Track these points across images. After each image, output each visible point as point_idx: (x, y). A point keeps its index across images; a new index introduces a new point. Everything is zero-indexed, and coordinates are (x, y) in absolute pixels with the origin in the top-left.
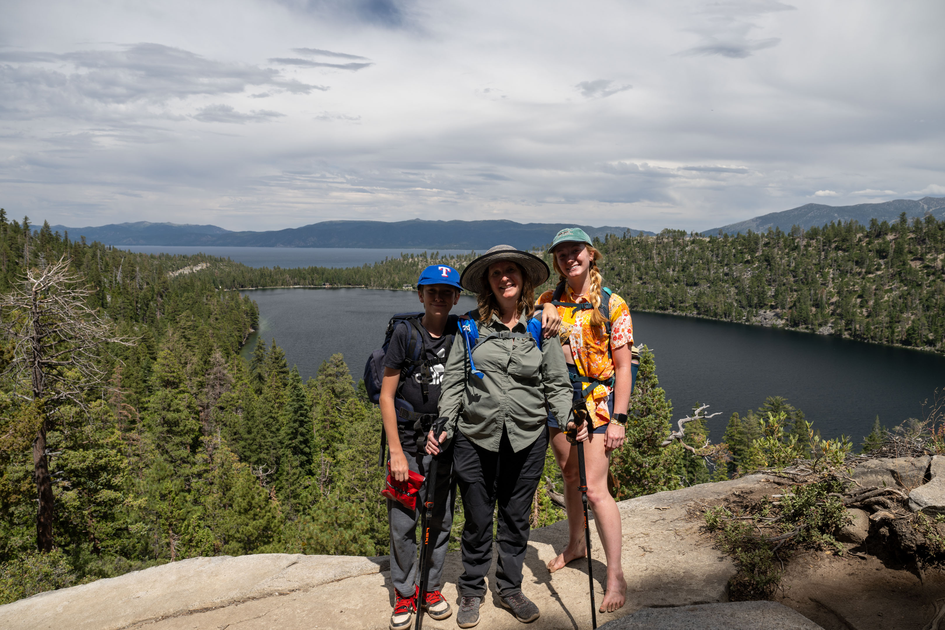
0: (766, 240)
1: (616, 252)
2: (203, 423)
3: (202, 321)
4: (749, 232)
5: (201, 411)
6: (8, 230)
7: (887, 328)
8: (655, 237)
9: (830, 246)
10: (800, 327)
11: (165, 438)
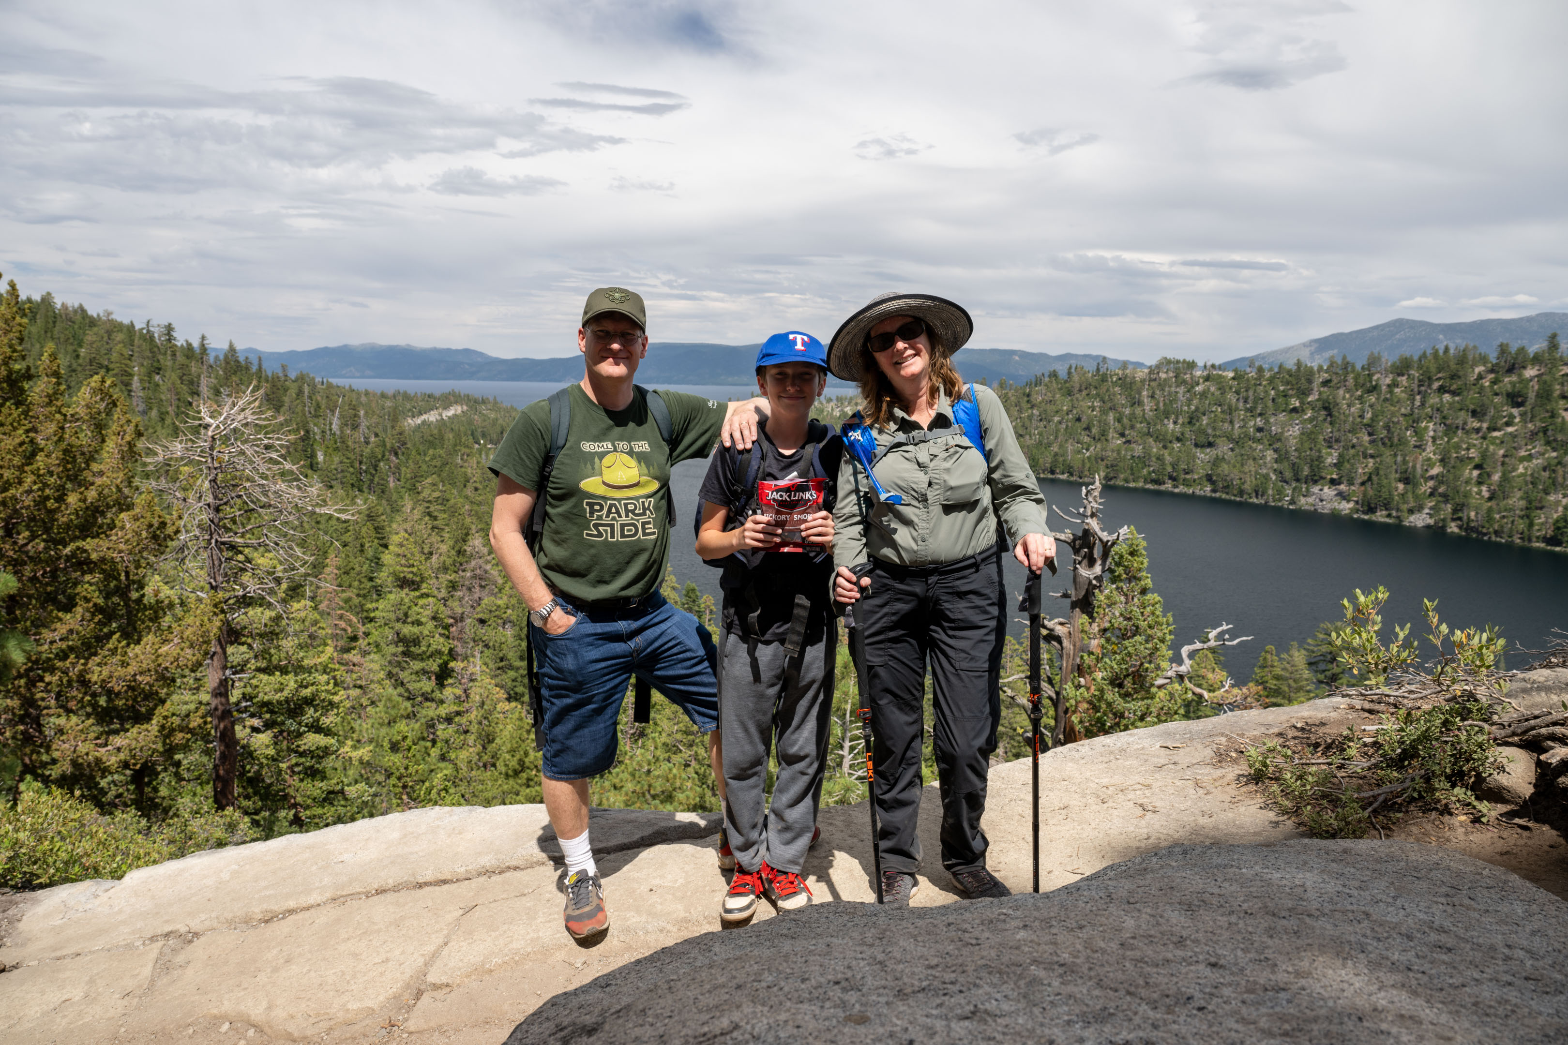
0: (1326, 375)
1: (1084, 393)
2: (455, 642)
3: (455, 491)
4: (1299, 364)
5: (452, 625)
6: (178, 354)
7: (1522, 517)
8: (1146, 371)
9: (1429, 386)
10: (1378, 514)
11: (399, 663)
